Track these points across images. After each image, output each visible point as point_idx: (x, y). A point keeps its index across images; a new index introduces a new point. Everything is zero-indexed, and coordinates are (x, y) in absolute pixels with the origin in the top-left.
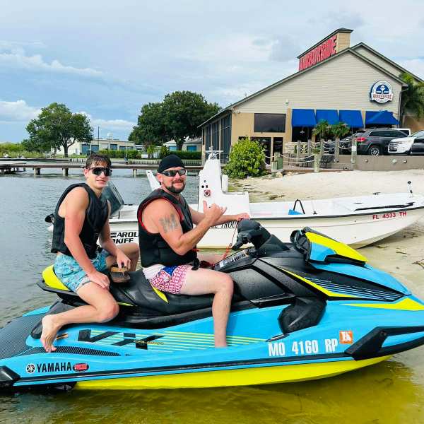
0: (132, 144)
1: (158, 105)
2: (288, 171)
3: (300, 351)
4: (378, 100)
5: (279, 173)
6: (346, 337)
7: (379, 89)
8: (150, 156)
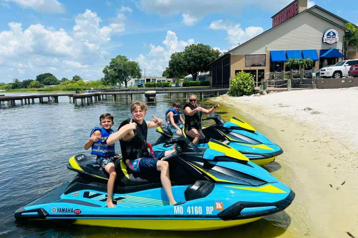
0: (165, 79)
1: (181, 53)
2: (270, 91)
3: (191, 212)
4: (329, 42)
5: (265, 92)
6: (219, 206)
7: (328, 34)
8: (177, 85)
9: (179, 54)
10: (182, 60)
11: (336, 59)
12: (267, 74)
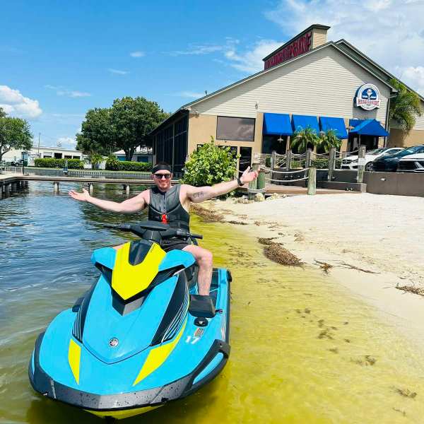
2: (272, 192)
4: (364, 106)
5: (260, 195)
7: (365, 93)
8: (95, 167)
9: (102, 113)
10: (106, 122)
11: (375, 139)
12: (257, 156)
